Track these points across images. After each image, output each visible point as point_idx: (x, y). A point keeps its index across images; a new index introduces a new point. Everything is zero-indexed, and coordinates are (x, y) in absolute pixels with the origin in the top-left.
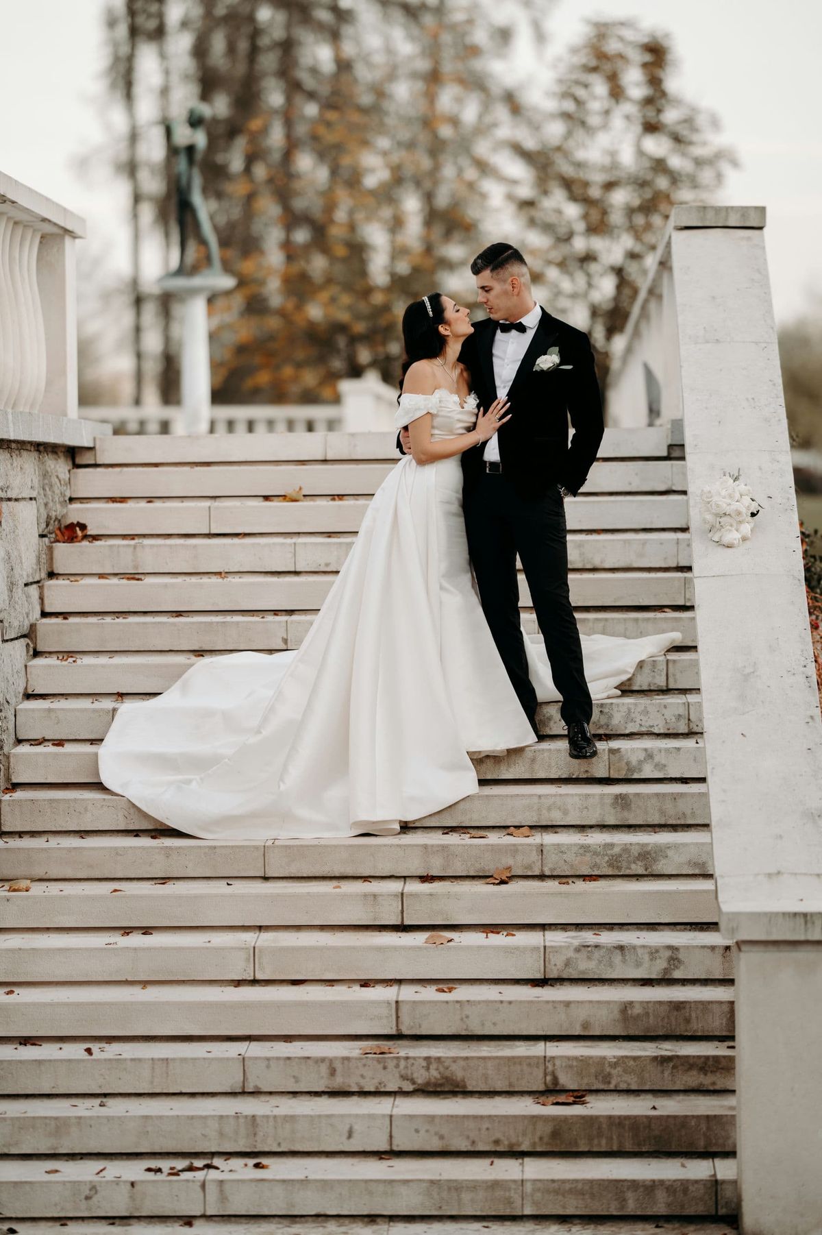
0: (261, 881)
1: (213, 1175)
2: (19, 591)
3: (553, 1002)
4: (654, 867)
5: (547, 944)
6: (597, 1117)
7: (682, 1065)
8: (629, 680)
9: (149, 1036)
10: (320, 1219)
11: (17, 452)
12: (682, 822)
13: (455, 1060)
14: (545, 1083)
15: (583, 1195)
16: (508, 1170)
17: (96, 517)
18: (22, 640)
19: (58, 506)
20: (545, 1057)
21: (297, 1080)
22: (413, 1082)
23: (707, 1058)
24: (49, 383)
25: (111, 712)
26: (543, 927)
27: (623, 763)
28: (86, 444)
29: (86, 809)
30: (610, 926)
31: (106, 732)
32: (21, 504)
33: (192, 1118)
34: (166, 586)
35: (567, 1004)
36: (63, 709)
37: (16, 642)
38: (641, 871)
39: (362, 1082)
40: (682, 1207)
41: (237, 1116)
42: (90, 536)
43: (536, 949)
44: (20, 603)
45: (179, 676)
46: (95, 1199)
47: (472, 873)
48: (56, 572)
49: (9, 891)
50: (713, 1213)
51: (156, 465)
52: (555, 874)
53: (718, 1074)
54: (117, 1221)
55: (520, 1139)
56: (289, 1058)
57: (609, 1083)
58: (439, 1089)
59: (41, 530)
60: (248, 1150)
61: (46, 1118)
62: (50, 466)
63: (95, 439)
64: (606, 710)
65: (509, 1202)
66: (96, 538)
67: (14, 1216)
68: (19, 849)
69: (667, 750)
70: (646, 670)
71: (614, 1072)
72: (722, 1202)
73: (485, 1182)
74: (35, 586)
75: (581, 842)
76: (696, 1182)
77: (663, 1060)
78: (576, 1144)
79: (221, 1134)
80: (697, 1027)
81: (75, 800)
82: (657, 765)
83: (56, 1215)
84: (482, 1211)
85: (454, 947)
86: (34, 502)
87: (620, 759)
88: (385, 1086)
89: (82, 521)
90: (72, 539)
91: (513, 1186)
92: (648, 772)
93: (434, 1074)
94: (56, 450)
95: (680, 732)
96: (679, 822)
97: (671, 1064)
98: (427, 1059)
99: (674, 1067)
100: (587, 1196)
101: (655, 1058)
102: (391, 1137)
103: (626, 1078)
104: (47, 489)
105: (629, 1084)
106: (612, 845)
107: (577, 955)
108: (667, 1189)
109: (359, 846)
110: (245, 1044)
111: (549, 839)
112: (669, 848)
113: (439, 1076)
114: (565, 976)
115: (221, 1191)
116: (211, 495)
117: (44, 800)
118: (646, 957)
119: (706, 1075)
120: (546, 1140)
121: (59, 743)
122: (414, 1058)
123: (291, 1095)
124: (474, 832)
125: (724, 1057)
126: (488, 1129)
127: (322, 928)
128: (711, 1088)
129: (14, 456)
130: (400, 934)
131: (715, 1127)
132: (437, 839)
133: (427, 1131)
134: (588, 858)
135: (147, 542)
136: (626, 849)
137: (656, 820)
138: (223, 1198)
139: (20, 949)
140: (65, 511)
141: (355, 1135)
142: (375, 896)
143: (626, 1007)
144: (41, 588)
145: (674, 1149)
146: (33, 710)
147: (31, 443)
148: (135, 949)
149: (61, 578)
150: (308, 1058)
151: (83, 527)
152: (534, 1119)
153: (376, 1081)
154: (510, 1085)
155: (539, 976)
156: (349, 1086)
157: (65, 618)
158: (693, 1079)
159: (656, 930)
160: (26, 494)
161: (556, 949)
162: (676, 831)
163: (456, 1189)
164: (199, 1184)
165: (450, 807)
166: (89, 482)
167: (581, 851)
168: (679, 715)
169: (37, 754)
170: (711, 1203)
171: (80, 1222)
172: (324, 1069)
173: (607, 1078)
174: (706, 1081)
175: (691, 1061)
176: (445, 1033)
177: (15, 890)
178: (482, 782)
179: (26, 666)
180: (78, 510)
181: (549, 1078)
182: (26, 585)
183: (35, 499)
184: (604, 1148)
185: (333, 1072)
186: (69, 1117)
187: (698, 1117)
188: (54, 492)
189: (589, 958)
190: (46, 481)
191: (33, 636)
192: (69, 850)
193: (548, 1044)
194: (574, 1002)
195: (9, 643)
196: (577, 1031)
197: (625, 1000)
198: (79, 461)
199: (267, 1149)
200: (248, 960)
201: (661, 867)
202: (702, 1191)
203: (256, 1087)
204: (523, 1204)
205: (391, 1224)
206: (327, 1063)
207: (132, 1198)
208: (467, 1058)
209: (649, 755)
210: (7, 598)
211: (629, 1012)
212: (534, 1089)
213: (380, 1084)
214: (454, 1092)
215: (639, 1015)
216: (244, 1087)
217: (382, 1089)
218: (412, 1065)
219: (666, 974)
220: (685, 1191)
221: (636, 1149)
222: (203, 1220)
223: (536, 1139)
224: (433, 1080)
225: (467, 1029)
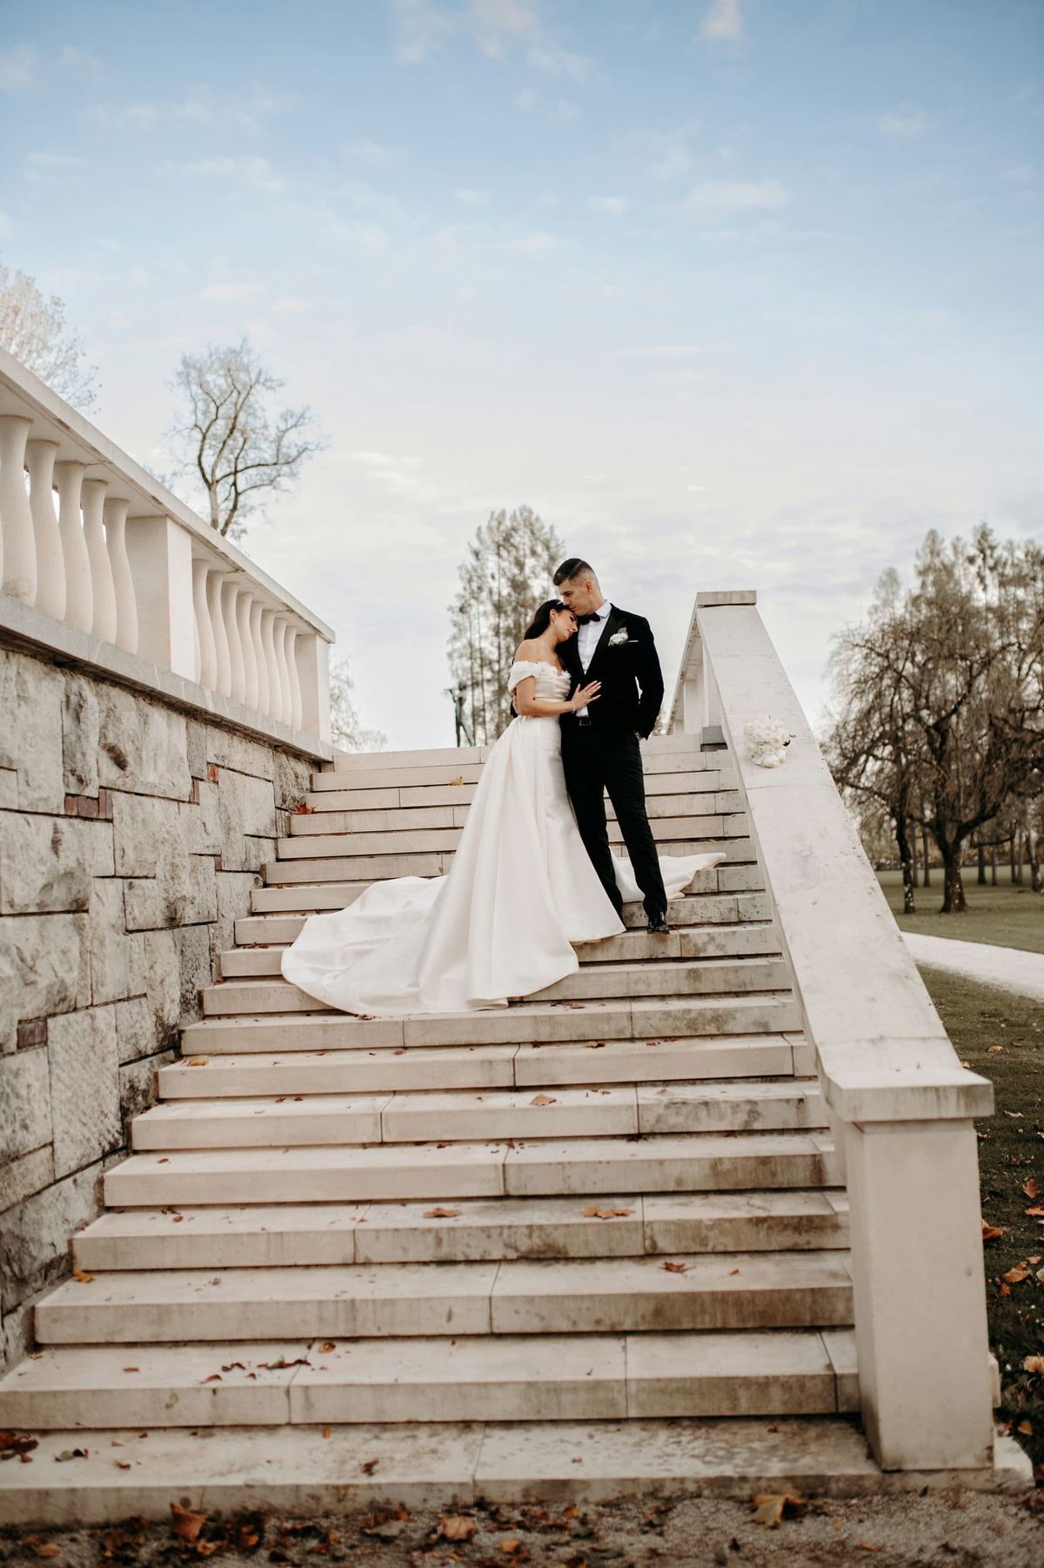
0: (400, 1050)
1: (302, 1375)
2: (237, 835)
3: (648, 1161)
4: (725, 1028)
5: (641, 1102)
6: (700, 1294)
7: (777, 1225)
8: (690, 885)
10: (412, 1425)
12: (743, 989)
13: (556, 1227)
14: (645, 1248)
15: (692, 1394)
16: (611, 1358)
17: (325, 800)
18: (249, 874)
20: (643, 1221)
21: (405, 1250)
22: (517, 1250)
23: (801, 1218)
26: (636, 1084)
27: (692, 945)
30: (693, 1082)
31: (296, 937)
32: (251, 779)
33: (292, 1303)
34: (361, 838)
35: (661, 1162)
36: (270, 921)
37: (241, 874)
38: (714, 1031)
39: (468, 1251)
40: (800, 1405)
41: (336, 1300)
43: (629, 1107)
44: (239, 844)
45: (359, 895)
46: (176, 1407)
47: (574, 1038)
48: (292, 833)
49: (188, 1065)
50: (834, 1410)
52: (643, 1036)
53: (812, 1234)
54: (199, 1431)
55: (622, 1318)
56: (397, 1230)
57: (707, 1245)
58: (541, 1256)
59: (277, 803)
60: (348, 1335)
61: (148, 1305)
63: (333, 757)
64: (675, 907)
65: (612, 1404)
67: (93, 1426)
68: (207, 1029)
69: (725, 934)
70: (703, 878)
71: (711, 1234)
72: (842, 1399)
73: (586, 1383)
75: (664, 1009)
76: (813, 1377)
77: (758, 1222)
78: (679, 1321)
79: (321, 1320)
80: (783, 1180)
82: (718, 946)
83: (136, 1425)
84: (584, 1414)
85: (558, 1108)
87: (689, 942)
88: (490, 1254)
90: (305, 813)
91: (616, 1387)
92: (711, 952)
93: (537, 1241)
94: (297, 756)
97: (766, 1225)
98: (531, 1226)
99: (769, 1228)
100: (696, 1396)
101: (750, 1220)
102: (491, 1319)
103: (723, 1240)
104: (282, 776)
105: (725, 1246)
106: (689, 1011)
107: (667, 1112)
108: (782, 1385)
109: (481, 1019)
111: (638, 1007)
113: (541, 1243)
114: (657, 1131)
115: (307, 1398)
116: (403, 785)
118: (729, 1111)
119: (800, 1234)
120: (647, 1316)
121: (264, 946)
122: (517, 1227)
123: (400, 1265)
124: (574, 1004)
125: (818, 1216)
126: (588, 1309)
127: (447, 1091)
128: (806, 1247)
130: (513, 1094)
131: (820, 1300)
132: (547, 1010)
133: (528, 1312)
134: (670, 1021)
136: (701, 1013)
137: (722, 989)
138: (309, 1405)
140: (302, 795)
141: (455, 1318)
142: (491, 1062)
143: (716, 1164)
144: (276, 842)
145: (779, 1324)
148: (278, 1118)
150: (416, 1229)
152: (636, 1298)
153: (481, 1250)
154: (611, 1250)
155: (634, 1131)
156: (455, 1255)
158: (788, 1239)
159: (732, 1083)
160: (258, 774)
161: (649, 1107)
162: (738, 996)
163: (555, 1391)
164: (283, 1390)
165: (556, 983)
167: (665, 1016)
168: (731, 908)
169: (241, 954)
170: (831, 1400)
171: (161, 1431)
172: (431, 1239)
173: (704, 1241)
174: (802, 1240)
175: (786, 1222)
176: (549, 1192)
177: (192, 1065)
178: (582, 964)
179: (251, 892)
181: (648, 1243)
183: (272, 782)
184: (708, 1326)
185: (439, 1242)
187: (803, 1291)
189: (677, 1114)
190: (281, 771)
191: (264, 873)
192: (246, 1029)
193: (646, 1202)
194: (668, 1160)
195: (232, 874)
196: (671, 1188)
197: (714, 1156)
199: (366, 1333)
200: (376, 1124)
201: (729, 1028)
202: (820, 1387)
203: (367, 1258)
204: (627, 1406)
206: (433, 1234)
207: (214, 1406)
208: (568, 1225)
209: (712, 938)
210: (219, 837)
211: (719, 1168)
212: (634, 1253)
213: (485, 1252)
214: (556, 1260)
215: (728, 1171)
216: (355, 1258)
217: (487, 1258)
218: (515, 1233)
219: (746, 1125)
220: (802, 1387)
221: (741, 1325)
222: (288, 1431)
223: (639, 1318)
224: (536, 1248)
225: (569, 1189)
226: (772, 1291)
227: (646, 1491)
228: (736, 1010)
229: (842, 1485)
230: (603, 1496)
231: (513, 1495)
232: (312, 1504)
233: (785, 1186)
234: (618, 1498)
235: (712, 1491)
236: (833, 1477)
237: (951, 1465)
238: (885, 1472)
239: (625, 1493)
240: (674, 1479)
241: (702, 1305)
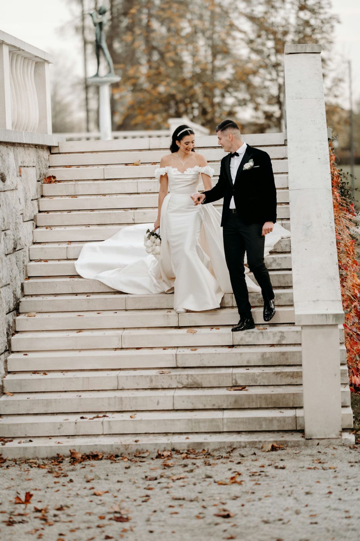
0: (124, 311)
1: (106, 419)
2: (29, 202)
3: (236, 353)
6: (252, 395)
7: (284, 375)
9: (81, 370)
10: (147, 434)
11: (27, 148)
13: (198, 375)
14: (232, 383)
15: (246, 423)
16: (218, 415)
17: (59, 174)
18: (31, 221)
19: (44, 169)
20: (232, 373)
21: (138, 384)
22: (182, 384)
23: (294, 372)
24: (40, 121)
25: (66, 249)
28: (55, 145)
29: (57, 286)
32: (29, 169)
33: (98, 398)
34: (87, 199)
35: (241, 354)
36: (47, 248)
37: (29, 222)
39: (163, 385)
40: (283, 427)
41: (115, 397)
42: (57, 181)
43: (229, 334)
44: (30, 207)
46: (62, 429)
48: (44, 195)
49: (27, 317)
50: (295, 429)
51: (83, 153)
53: (298, 378)
54: (70, 437)
55: (223, 404)
56: (135, 376)
57: (257, 383)
58: (192, 387)
59: (38, 179)
60: (119, 410)
61: (42, 400)
62: (40, 154)
63: (58, 143)
65: (218, 426)
66: (59, 181)
67: (31, 436)
68: (31, 301)
69: (281, 258)
71: (259, 378)
72: (298, 425)
73: (209, 419)
74: (36, 201)
76: (289, 417)
77: (278, 373)
78: (244, 405)
79: (109, 404)
80: (290, 361)
81: (53, 282)
82: (277, 264)
83: (47, 435)
84: (208, 430)
85: (198, 334)
86: (34, 168)
88: (171, 386)
89: (54, 175)
90: (50, 182)
91: (219, 420)
92: (274, 267)
93: (190, 381)
94: (43, 147)
95: (287, 251)
96: (286, 285)
97: (280, 375)
98: (187, 375)
101: (274, 373)
102: (173, 404)
103: (263, 381)
104: (40, 162)
105: (264, 383)
107: (245, 336)
108: (278, 420)
110: (119, 372)
112: (281, 295)
113: (192, 381)
114: (241, 344)
115: (109, 425)
116: (105, 164)
117: (41, 282)
118: (272, 336)
119: (293, 379)
120: (232, 404)
121: (46, 261)
122: (183, 375)
123: (136, 390)
125: (299, 372)
126: (210, 400)
127: (147, 328)
128: (296, 384)
129: (26, 150)
130: (178, 330)
131: (296, 398)
133: (187, 401)
135: (79, 182)
138: (110, 427)
139: (32, 338)
140: (47, 171)
141: (160, 404)
142: (167, 315)
143: (263, 355)
144: (38, 201)
145: (281, 406)
146: (36, 248)
147: (32, 144)
148: (76, 337)
149: (46, 197)
150: (142, 376)
151: (54, 177)
152: (228, 396)
153: (168, 384)
154: (219, 384)
155: (231, 344)
156: (158, 386)
157: (48, 213)
158: (289, 380)
159: (276, 326)
160: (31, 164)
163: (198, 422)
164: (101, 422)
166: (56, 160)
168: (287, 245)
169: (38, 265)
170: (294, 425)
171: (56, 437)
172: (148, 380)
173: (256, 381)
175: (288, 374)
176: (194, 366)
177: (29, 316)
179: (33, 232)
180: (52, 171)
181: (234, 381)
182: (32, 200)
183: (35, 167)
184: (254, 407)
185: (151, 381)
186: (51, 400)
187: (290, 394)
188: (42, 164)
189: (250, 337)
190: (39, 160)
191: (36, 220)
192: (50, 301)
193: (234, 369)
194: (244, 353)
195: (26, 222)
196: (245, 364)
197: (262, 352)
198: (52, 152)
199: (127, 410)
200: (119, 340)
202: (291, 421)
203: (123, 387)
204: (223, 427)
205: (174, 436)
206: (149, 377)
207: (76, 428)
208: (202, 375)
209: (274, 261)
210: (24, 205)
211: (265, 356)
212: (228, 385)
213: (170, 385)
214: (198, 388)
215: (268, 358)
216: (118, 387)
217: (170, 387)
218: (182, 377)
219: (279, 342)
220: (284, 421)
221: (267, 407)
222: (103, 436)
223: (229, 404)
224: (190, 383)
225: (203, 364)
226: (278, 394)
227: (228, 446)
228: (281, 294)
229: (292, 444)
230: (214, 447)
231: (184, 447)
232: (117, 451)
233: (292, 364)
234: (219, 448)
235: (250, 445)
236: (290, 441)
237: (327, 437)
238: (306, 439)
239: (221, 446)
240: (237, 442)
241: (252, 399)
